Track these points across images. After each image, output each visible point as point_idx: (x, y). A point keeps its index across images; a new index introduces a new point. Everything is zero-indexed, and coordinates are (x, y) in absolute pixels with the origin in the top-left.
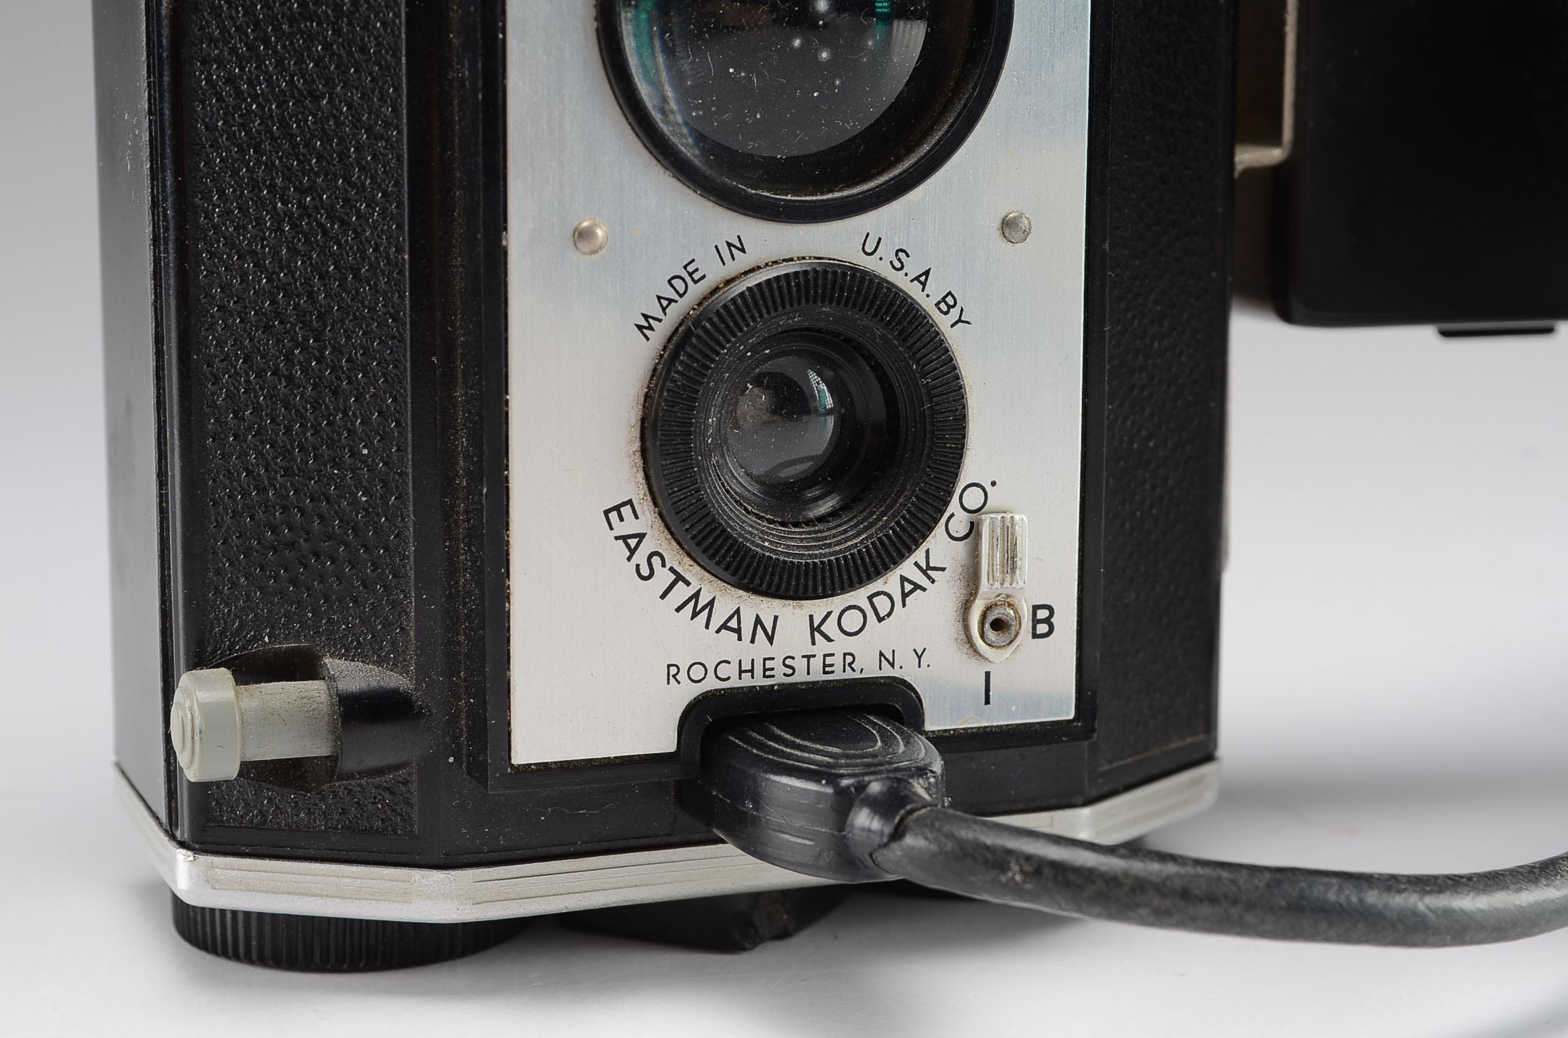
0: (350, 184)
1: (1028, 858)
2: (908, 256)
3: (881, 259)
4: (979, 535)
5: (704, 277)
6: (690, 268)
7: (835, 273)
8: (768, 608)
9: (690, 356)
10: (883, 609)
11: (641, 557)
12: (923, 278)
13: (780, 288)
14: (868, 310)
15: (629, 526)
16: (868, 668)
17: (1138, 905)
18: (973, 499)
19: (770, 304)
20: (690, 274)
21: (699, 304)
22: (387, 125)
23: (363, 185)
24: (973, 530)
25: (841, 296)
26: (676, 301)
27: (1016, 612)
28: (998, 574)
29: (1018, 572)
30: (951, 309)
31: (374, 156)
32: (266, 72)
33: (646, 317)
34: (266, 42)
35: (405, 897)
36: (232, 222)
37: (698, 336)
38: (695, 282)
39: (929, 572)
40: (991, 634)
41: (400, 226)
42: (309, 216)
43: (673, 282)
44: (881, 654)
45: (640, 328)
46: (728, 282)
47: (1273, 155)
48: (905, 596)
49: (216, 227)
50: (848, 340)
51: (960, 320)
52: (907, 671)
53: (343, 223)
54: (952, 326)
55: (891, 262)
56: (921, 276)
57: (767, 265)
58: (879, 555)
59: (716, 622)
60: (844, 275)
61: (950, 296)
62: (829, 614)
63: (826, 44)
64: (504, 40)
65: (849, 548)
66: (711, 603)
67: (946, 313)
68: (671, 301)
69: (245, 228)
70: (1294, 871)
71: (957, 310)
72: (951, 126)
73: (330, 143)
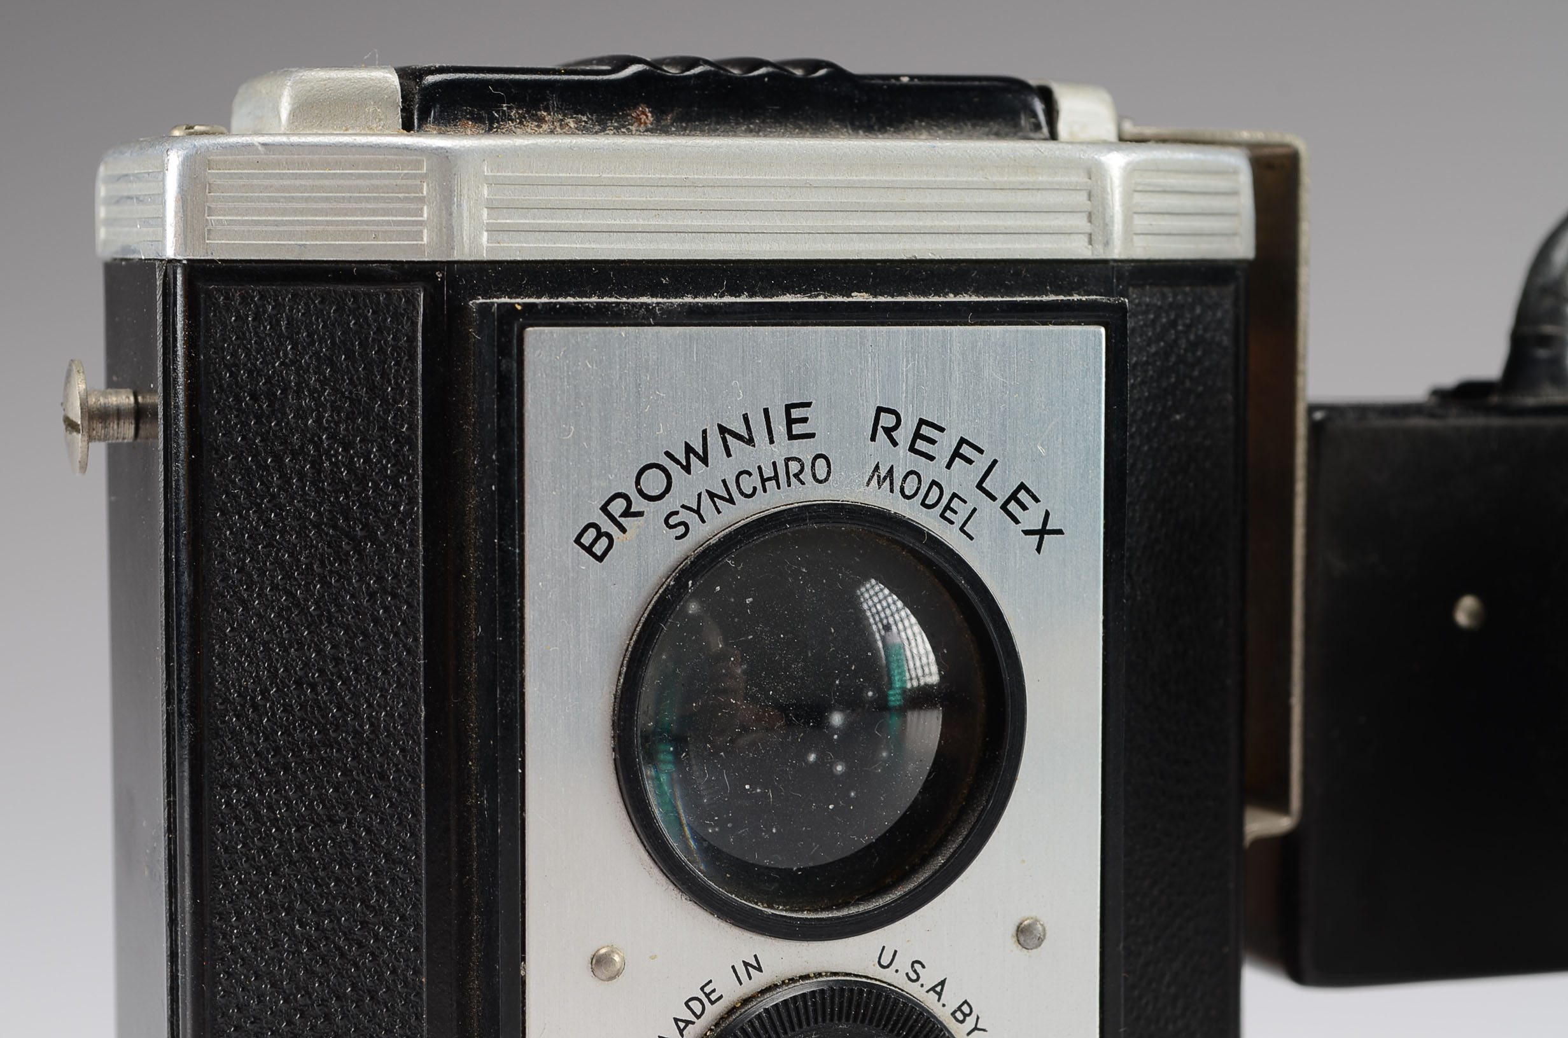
0: (368, 907)
2: (923, 967)
3: (897, 971)
5: (721, 997)
6: (707, 990)
7: (852, 990)
12: (938, 989)
13: (797, 1009)
14: (885, 1026)
19: (787, 1025)
20: (707, 995)
21: (717, 1025)
22: (405, 849)
23: (381, 908)
25: (857, 1013)
26: (693, 1023)
30: (967, 1018)
31: (392, 880)
32: (286, 798)
34: (286, 768)
36: (250, 943)
38: (712, 1003)
41: (417, 949)
42: (327, 939)
43: (690, 1003)
46: (746, 1001)
47: (1283, 823)
49: (233, 949)
51: (976, 1029)
53: (360, 945)
54: (969, 1034)
55: (907, 974)
56: (936, 986)
57: (783, 982)
60: (861, 992)
61: (966, 1005)
63: (839, 758)
64: (523, 774)
67: (962, 1022)
68: (688, 1023)
69: (263, 949)
71: (973, 1018)
72: (965, 839)
73: (349, 866)
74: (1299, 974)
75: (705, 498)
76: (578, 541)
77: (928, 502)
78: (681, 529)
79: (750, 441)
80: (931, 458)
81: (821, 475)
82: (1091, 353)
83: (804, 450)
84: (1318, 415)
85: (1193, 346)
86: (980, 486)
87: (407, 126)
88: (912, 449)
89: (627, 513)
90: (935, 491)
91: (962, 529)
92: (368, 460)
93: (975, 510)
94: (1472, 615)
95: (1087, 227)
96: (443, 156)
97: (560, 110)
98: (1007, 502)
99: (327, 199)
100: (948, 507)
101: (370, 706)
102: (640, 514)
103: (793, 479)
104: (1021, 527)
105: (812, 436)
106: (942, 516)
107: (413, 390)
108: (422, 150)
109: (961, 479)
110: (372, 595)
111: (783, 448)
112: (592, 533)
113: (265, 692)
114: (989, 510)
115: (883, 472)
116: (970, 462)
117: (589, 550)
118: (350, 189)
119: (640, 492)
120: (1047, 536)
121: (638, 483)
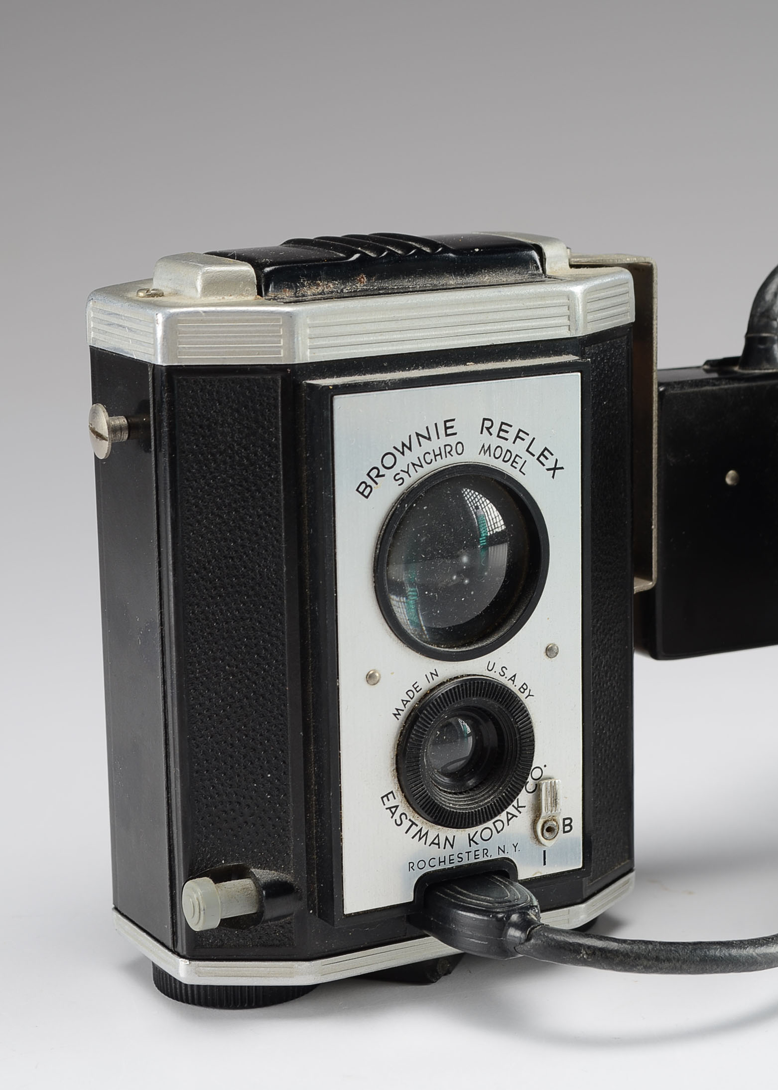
0: (260, 657)
1: (589, 947)
2: (506, 669)
3: (495, 672)
4: (540, 790)
5: (421, 689)
6: (415, 686)
7: (478, 683)
8: (450, 833)
9: (419, 727)
10: (499, 827)
11: (397, 816)
12: (513, 678)
13: (455, 692)
14: (492, 697)
15: (392, 803)
16: (494, 855)
17: (638, 965)
18: (538, 773)
19: (451, 700)
20: (415, 689)
21: (420, 701)
22: (277, 630)
23: (267, 657)
24: (537, 788)
25: (481, 692)
26: (410, 701)
27: (557, 823)
28: (550, 808)
29: (558, 805)
30: (525, 691)
31: (271, 644)
32: (221, 609)
33: (397, 710)
34: (220, 596)
37: (422, 718)
38: (418, 692)
39: (519, 809)
40: (547, 834)
41: (284, 675)
42: (241, 672)
43: (408, 693)
44: (499, 848)
45: (395, 715)
46: (432, 690)
47: (649, 585)
48: (508, 820)
50: (485, 711)
51: (529, 695)
52: (511, 855)
53: (257, 674)
54: (526, 698)
55: (500, 673)
56: (512, 677)
57: (447, 680)
58: (499, 805)
59: (429, 841)
60: (482, 683)
61: (524, 685)
62: (477, 832)
63: (466, 576)
64: (336, 596)
65: (486, 803)
66: (427, 833)
67: (523, 693)
68: (407, 701)
69: (211, 678)
70: (701, 943)
71: (528, 690)
72: (524, 611)
73: (251, 639)
74: (655, 656)
75: (411, 465)
76: (357, 490)
77: (505, 459)
78: (401, 481)
79: (429, 439)
80: (507, 439)
81: (460, 451)
82: (575, 385)
83: (452, 440)
84: (662, 389)
85: (610, 367)
86: (527, 450)
87: (260, 293)
88: (498, 436)
89: (378, 476)
90: (509, 454)
91: (520, 471)
92: (256, 455)
93: (525, 461)
94: (732, 479)
95: (568, 323)
96: (290, 315)
97: (326, 280)
98: (539, 457)
99: (235, 337)
100: (514, 461)
101: (259, 566)
102: (383, 476)
103: (448, 454)
104: (545, 467)
105: (455, 434)
106: (512, 465)
107: (277, 423)
108: (280, 313)
109: (519, 448)
110: (259, 516)
111: (444, 440)
112: (363, 486)
113: (209, 562)
114: (532, 461)
115: (486, 448)
116: (523, 440)
117: (362, 493)
118: (246, 332)
119: (383, 466)
120: (556, 471)
121: (382, 462)
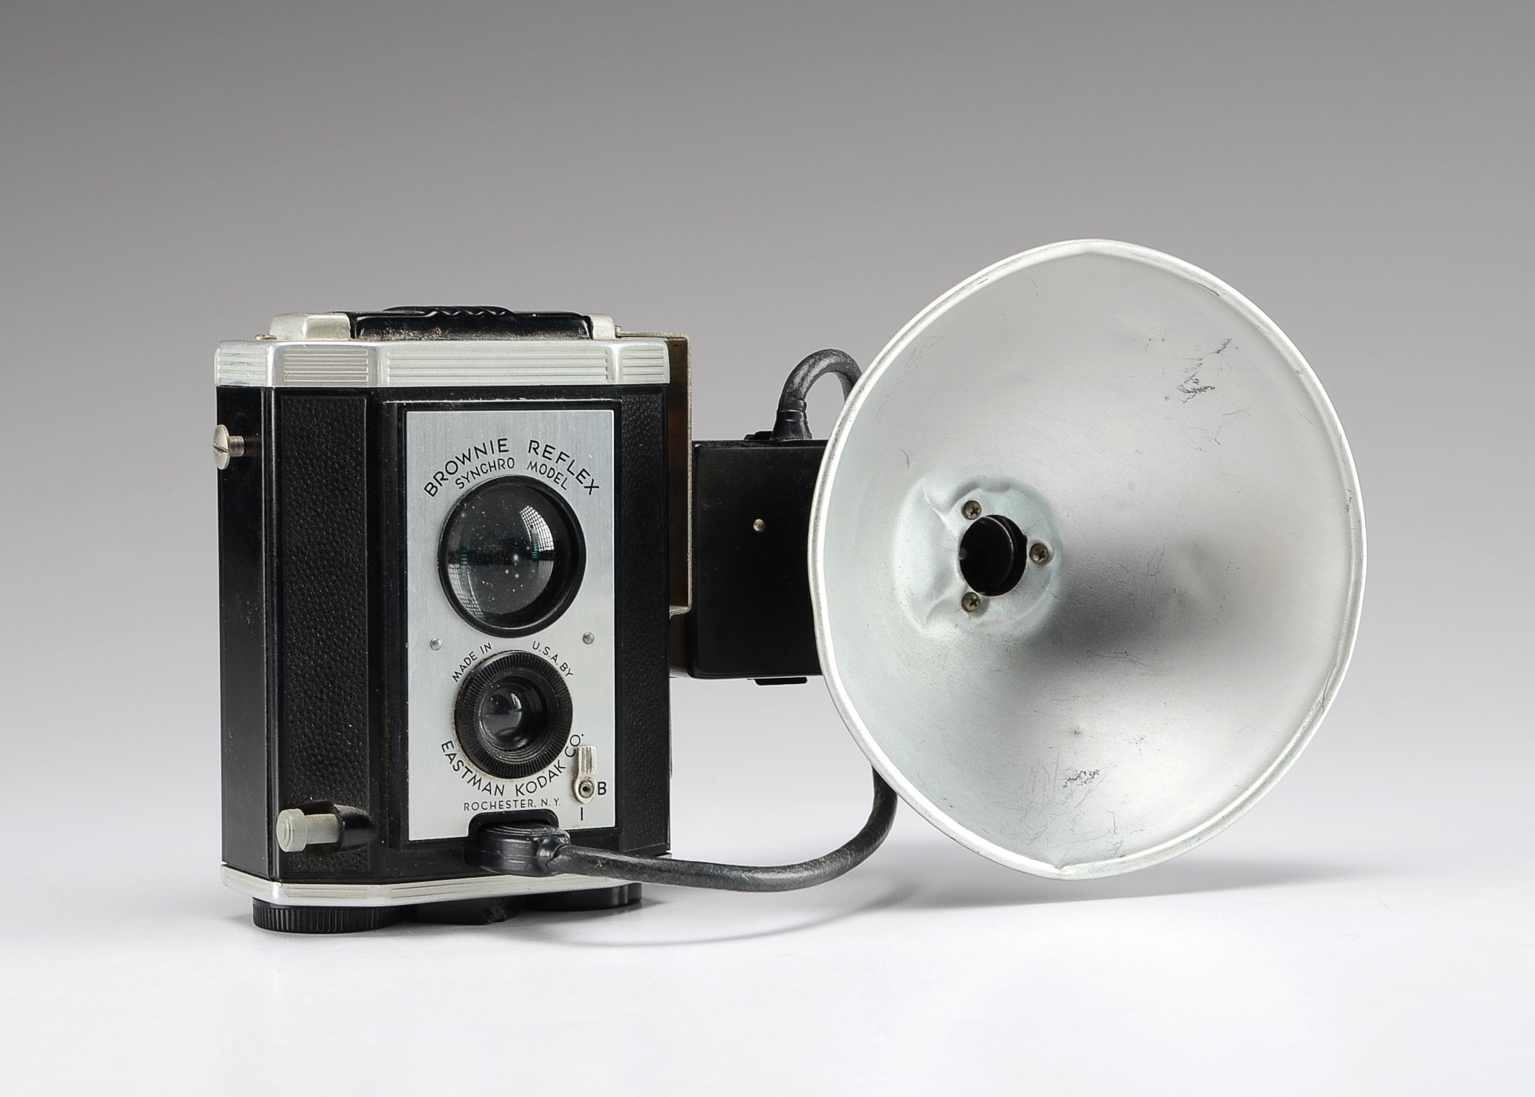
0: (345, 627)
1: (604, 859)
2: (550, 650)
3: (540, 651)
4: (578, 755)
5: (476, 658)
6: (472, 655)
7: (524, 656)
8: (500, 782)
9: (473, 687)
10: (543, 783)
11: (455, 762)
12: (555, 658)
13: (505, 661)
14: (535, 669)
15: (451, 751)
16: (538, 806)
17: (643, 873)
18: (575, 741)
19: (501, 667)
20: (472, 658)
21: (475, 668)
22: (360, 604)
23: (351, 627)
24: (576, 753)
25: (525, 665)
26: (467, 667)
27: (592, 785)
28: (585, 769)
29: (592, 769)
30: (566, 670)
31: (355, 616)
32: (314, 586)
33: (456, 673)
34: (314, 575)
35: (364, 897)
36: (300, 642)
37: (476, 680)
38: (474, 660)
39: (560, 769)
40: (583, 792)
41: (364, 642)
42: (330, 639)
43: (466, 660)
44: (542, 800)
45: (454, 677)
46: (485, 660)
47: (685, 609)
48: (550, 778)
49: (293, 644)
50: (528, 681)
51: (569, 673)
52: (551, 807)
53: (342, 641)
54: (566, 675)
55: (543, 652)
57: (499, 653)
58: (542, 761)
59: (482, 787)
60: (527, 657)
61: (565, 665)
62: (523, 785)
63: (517, 572)
64: (407, 574)
65: (530, 759)
66: (480, 780)
67: (564, 671)
68: (465, 667)
69: (305, 644)
70: (698, 862)
71: (568, 669)
72: (565, 601)
73: (338, 611)
75: (470, 473)
76: (425, 489)
77: (550, 475)
78: (461, 485)
79: (485, 453)
80: (550, 459)
81: (511, 466)
82: (608, 420)
83: (504, 456)
84: (697, 446)
85: (646, 417)
86: (568, 470)
87: (353, 336)
88: (544, 456)
89: (442, 479)
90: (552, 471)
91: (562, 486)
92: (345, 461)
93: (566, 479)
94: (760, 527)
95: (606, 373)
96: (374, 349)
97: (408, 330)
98: (578, 476)
99: (330, 365)
100: (557, 477)
101: (346, 551)
102: (447, 479)
103: (501, 467)
104: (583, 485)
105: (507, 451)
106: (555, 481)
107: (363, 435)
108: (366, 347)
109: (561, 467)
110: (347, 511)
111: (497, 455)
112: (430, 486)
113: (306, 548)
114: (572, 478)
115: (533, 464)
116: (564, 460)
117: (429, 492)
118: (340, 361)
119: (447, 471)
120: (593, 489)
121: (446, 468)
